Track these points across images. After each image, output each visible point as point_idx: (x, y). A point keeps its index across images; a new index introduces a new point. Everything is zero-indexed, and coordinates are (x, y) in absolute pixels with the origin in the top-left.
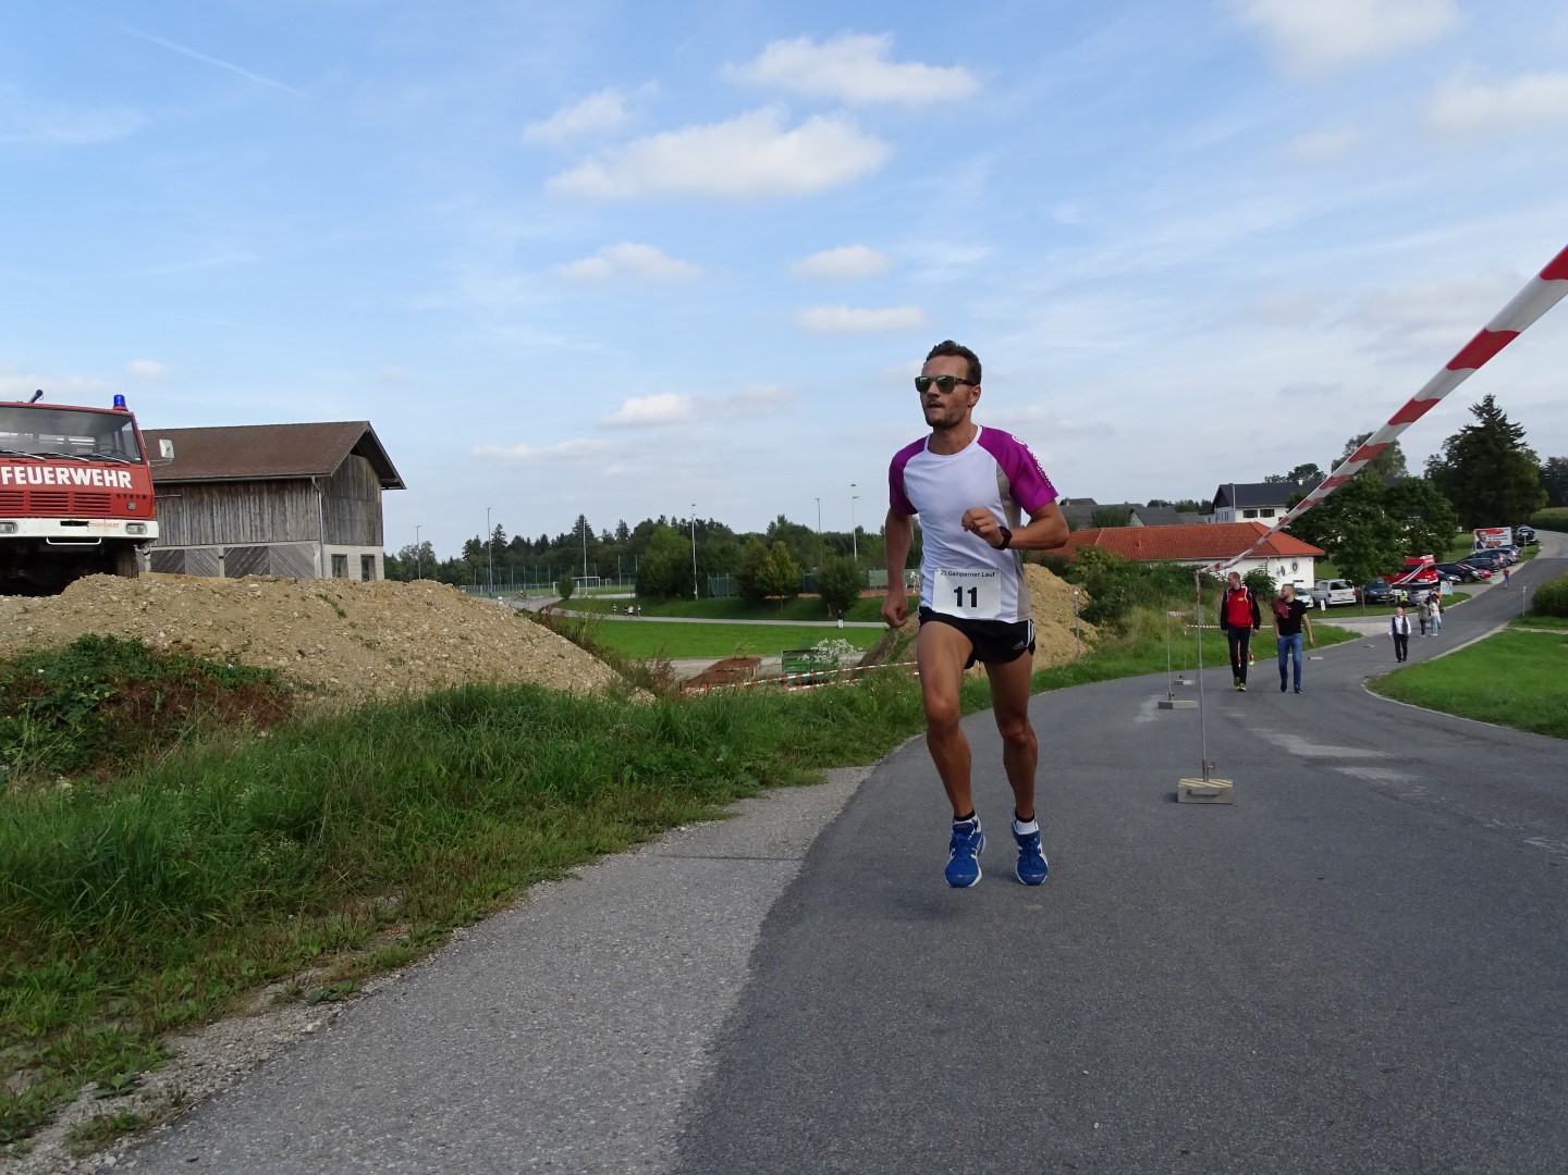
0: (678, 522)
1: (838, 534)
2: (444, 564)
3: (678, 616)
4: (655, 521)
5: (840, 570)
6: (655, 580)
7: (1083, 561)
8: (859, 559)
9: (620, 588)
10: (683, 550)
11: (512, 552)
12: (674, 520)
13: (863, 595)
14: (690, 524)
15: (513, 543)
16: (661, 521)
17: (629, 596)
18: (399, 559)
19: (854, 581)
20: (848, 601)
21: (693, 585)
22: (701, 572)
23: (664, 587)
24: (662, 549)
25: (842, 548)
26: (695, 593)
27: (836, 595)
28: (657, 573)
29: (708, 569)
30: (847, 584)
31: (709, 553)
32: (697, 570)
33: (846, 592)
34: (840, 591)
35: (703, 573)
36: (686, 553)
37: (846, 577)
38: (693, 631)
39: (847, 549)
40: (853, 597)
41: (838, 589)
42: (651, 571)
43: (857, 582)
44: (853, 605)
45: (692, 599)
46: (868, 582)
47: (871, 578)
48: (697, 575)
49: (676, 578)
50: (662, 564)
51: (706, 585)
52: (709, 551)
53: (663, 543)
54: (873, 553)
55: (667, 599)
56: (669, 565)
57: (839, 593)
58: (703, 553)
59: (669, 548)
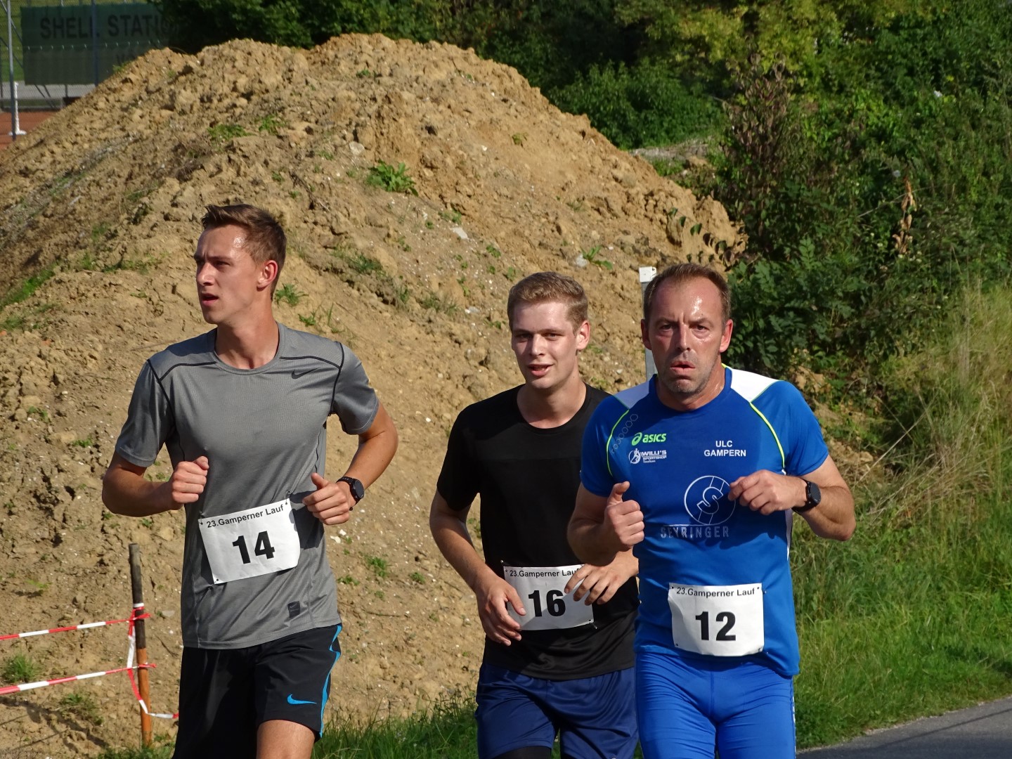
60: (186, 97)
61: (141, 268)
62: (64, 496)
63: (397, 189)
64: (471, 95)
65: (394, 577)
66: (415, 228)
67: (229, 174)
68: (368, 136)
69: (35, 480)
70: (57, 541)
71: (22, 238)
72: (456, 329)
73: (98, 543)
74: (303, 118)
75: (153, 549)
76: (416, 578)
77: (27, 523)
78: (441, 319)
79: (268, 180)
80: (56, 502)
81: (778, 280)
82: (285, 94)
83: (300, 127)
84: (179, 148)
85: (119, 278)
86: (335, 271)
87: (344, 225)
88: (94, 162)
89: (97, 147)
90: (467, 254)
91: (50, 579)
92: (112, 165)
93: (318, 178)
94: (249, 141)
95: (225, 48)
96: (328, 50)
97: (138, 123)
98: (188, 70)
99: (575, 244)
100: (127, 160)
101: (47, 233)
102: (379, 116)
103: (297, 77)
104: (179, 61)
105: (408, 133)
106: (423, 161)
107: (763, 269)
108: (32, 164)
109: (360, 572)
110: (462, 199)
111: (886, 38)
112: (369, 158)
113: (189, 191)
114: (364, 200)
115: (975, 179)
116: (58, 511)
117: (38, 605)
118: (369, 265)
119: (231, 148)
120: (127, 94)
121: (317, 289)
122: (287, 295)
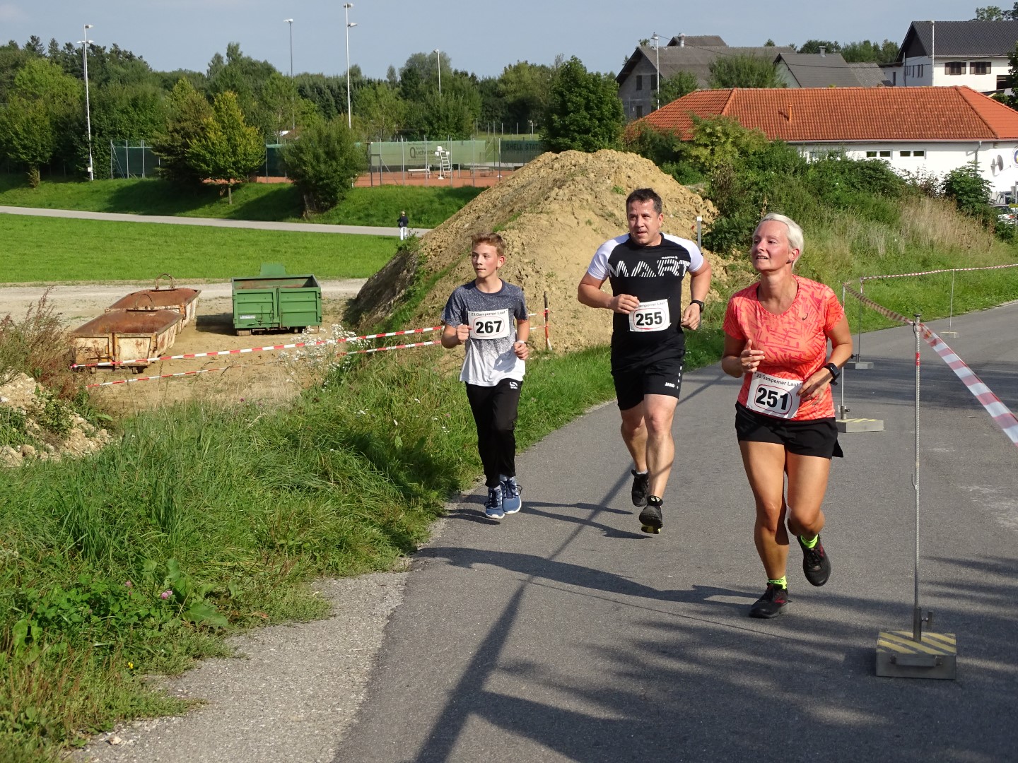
0: (60, 48)
1: (321, 76)
3: (62, 207)
4: (22, 45)
5: (325, 140)
6: (24, 147)
7: (704, 140)
8: (354, 122)
10: (70, 99)
12: (54, 44)
13: (362, 182)
14: (80, 52)
16: (33, 47)
19: (346, 159)
20: (335, 191)
21: (86, 156)
22: (99, 136)
23: (39, 159)
24: (36, 97)
25: (327, 100)
26: (90, 169)
27: (317, 182)
28: (26, 136)
29: (110, 133)
30: (334, 163)
31: (112, 106)
32: (93, 133)
33: (333, 177)
34: (323, 176)
35: (102, 139)
36: (75, 104)
37: (334, 152)
38: (85, 233)
39: (336, 102)
40: (343, 185)
41: (320, 172)
42: (16, 134)
43: (351, 160)
44: (344, 198)
45: (85, 181)
46: (369, 161)
47: (375, 155)
48: (93, 142)
49: (59, 145)
50: (35, 122)
51: (107, 158)
52: (113, 103)
53: (35, 87)
54: (378, 113)
55: (42, 179)
56: (47, 123)
57: (322, 179)
58: (102, 106)
59: (48, 96)
60: (556, 166)
61: (548, 213)
62: (525, 277)
63: (620, 193)
64: (640, 167)
67: (573, 187)
68: (612, 178)
69: (516, 272)
71: (508, 204)
73: (534, 291)
74: (593, 172)
75: (550, 293)
79: (584, 189)
80: (522, 279)
81: (728, 223)
82: (588, 165)
83: (592, 175)
84: (555, 181)
85: (541, 216)
86: (602, 216)
87: (605, 203)
88: (529, 183)
89: (531, 179)
92: (535, 184)
93: (598, 189)
94: (579, 178)
95: (568, 152)
96: (598, 153)
97: (542, 173)
98: (557, 158)
99: (670, 211)
100: (539, 183)
101: (516, 203)
102: (616, 172)
103: (589, 161)
104: (554, 155)
105: (624, 177)
106: (627, 185)
107: (724, 220)
108: (511, 184)
111: (752, 157)
112: (612, 184)
113: (561, 192)
114: (611, 196)
115: (784, 196)
116: (523, 281)
118: (612, 215)
119: (573, 180)
120: (539, 164)
121: (597, 221)
122: (589, 223)
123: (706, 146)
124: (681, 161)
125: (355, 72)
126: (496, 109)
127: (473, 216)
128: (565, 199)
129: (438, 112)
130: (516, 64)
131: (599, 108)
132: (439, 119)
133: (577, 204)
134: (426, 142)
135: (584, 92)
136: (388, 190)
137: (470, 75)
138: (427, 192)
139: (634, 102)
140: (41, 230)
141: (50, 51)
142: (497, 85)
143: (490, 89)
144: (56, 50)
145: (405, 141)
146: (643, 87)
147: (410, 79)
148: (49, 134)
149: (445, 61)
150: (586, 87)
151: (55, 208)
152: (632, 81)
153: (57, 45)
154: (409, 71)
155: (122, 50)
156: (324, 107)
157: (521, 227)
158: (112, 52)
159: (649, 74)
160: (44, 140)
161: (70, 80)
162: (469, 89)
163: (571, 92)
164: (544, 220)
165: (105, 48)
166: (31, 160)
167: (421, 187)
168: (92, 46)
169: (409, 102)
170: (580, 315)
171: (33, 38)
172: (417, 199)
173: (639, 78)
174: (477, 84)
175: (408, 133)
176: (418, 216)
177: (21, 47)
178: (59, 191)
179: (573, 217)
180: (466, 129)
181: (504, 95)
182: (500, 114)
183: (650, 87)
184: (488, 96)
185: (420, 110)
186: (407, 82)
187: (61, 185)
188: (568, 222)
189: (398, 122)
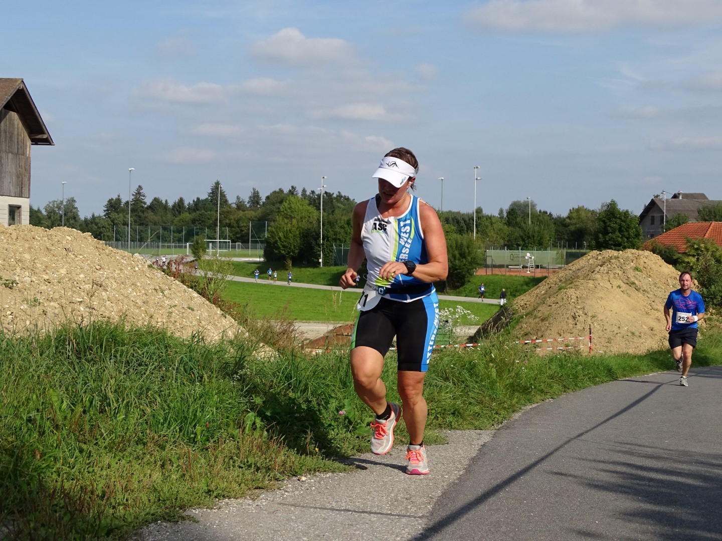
0: (308, 193)
1: (459, 213)
2: (86, 220)
3: (303, 282)
4: (286, 191)
6: (284, 246)
7: (693, 252)
8: (477, 238)
9: (250, 252)
10: (311, 220)
11: (150, 211)
12: (304, 191)
13: (480, 272)
14: (319, 196)
15: (152, 203)
16: (292, 192)
17: (258, 259)
18: (44, 213)
19: (471, 258)
20: (464, 277)
21: (318, 253)
22: (327, 241)
23: (291, 254)
24: (292, 218)
25: (462, 227)
26: (321, 260)
27: (454, 271)
28: (285, 240)
29: (333, 239)
30: (464, 260)
31: (335, 224)
32: (323, 239)
33: (463, 268)
34: (457, 267)
35: (328, 243)
36: (314, 222)
37: (464, 253)
38: (316, 297)
39: (467, 228)
40: (469, 273)
41: (456, 265)
42: (280, 238)
43: (475, 259)
44: (469, 281)
45: (317, 267)
46: (485, 260)
47: (489, 256)
48: (323, 244)
49: (303, 246)
50: (291, 232)
51: (331, 254)
52: (336, 222)
53: (292, 212)
54: (491, 233)
55: (293, 265)
56: (298, 233)
57: (457, 269)
58: (329, 224)
59: (298, 217)
60: (600, 257)
61: (593, 280)
62: (578, 317)
63: (639, 271)
65: (636, 336)
66: (642, 278)
67: (609, 266)
68: (634, 262)
69: (573, 314)
70: (576, 324)
72: (649, 295)
75: (593, 327)
76: (640, 336)
77: (571, 321)
78: (646, 294)
79: (616, 267)
80: (576, 318)
81: (707, 292)
83: (622, 260)
85: (589, 281)
86: (628, 284)
87: (629, 276)
88: (583, 268)
89: (583, 265)
90: (651, 283)
91: (574, 331)
92: (586, 268)
93: (625, 268)
95: (607, 250)
96: (626, 251)
98: (600, 254)
99: (670, 284)
102: (637, 258)
103: (620, 254)
104: (598, 252)
105: (641, 263)
106: (644, 267)
107: (705, 290)
108: (571, 268)
109: (630, 334)
110: (650, 274)
113: (602, 268)
114: (633, 273)
117: (572, 335)
118: (634, 283)
119: (610, 262)
120: (589, 257)
121: (624, 286)
122: (619, 287)
123: (694, 256)
124: (678, 265)
125: (479, 211)
126: (564, 234)
127: (547, 287)
128: (605, 272)
129: (528, 233)
130: (577, 208)
131: (627, 231)
132: (529, 237)
133: (612, 276)
134: (520, 251)
135: (618, 221)
136: (496, 277)
137: (548, 214)
138: (520, 279)
139: (649, 232)
140: (290, 294)
141: (302, 195)
142: (565, 220)
143: (560, 223)
144: (306, 195)
145: (507, 250)
146: (655, 223)
147: (512, 215)
148: (298, 239)
149: (533, 206)
150: (620, 218)
151: (300, 282)
152: (648, 220)
153: (306, 191)
154: (512, 210)
155: (343, 195)
156: (460, 231)
157: (577, 288)
158: (337, 196)
159: (659, 215)
160: (295, 243)
161: (312, 209)
162: (547, 222)
163: (610, 221)
164: (591, 284)
165: (333, 194)
166: (287, 254)
167: (516, 276)
168: (326, 193)
169: (511, 228)
170: (612, 341)
171: (292, 187)
172: (514, 283)
173: (653, 218)
174: (553, 219)
175: (510, 245)
176: (513, 294)
177: (285, 192)
178: (302, 272)
179: (609, 283)
180: (545, 245)
181: (569, 226)
182: (566, 237)
183: (659, 223)
184: (559, 226)
185: (517, 232)
186: (510, 217)
187: (303, 269)
188: (606, 286)
189: (504, 239)
